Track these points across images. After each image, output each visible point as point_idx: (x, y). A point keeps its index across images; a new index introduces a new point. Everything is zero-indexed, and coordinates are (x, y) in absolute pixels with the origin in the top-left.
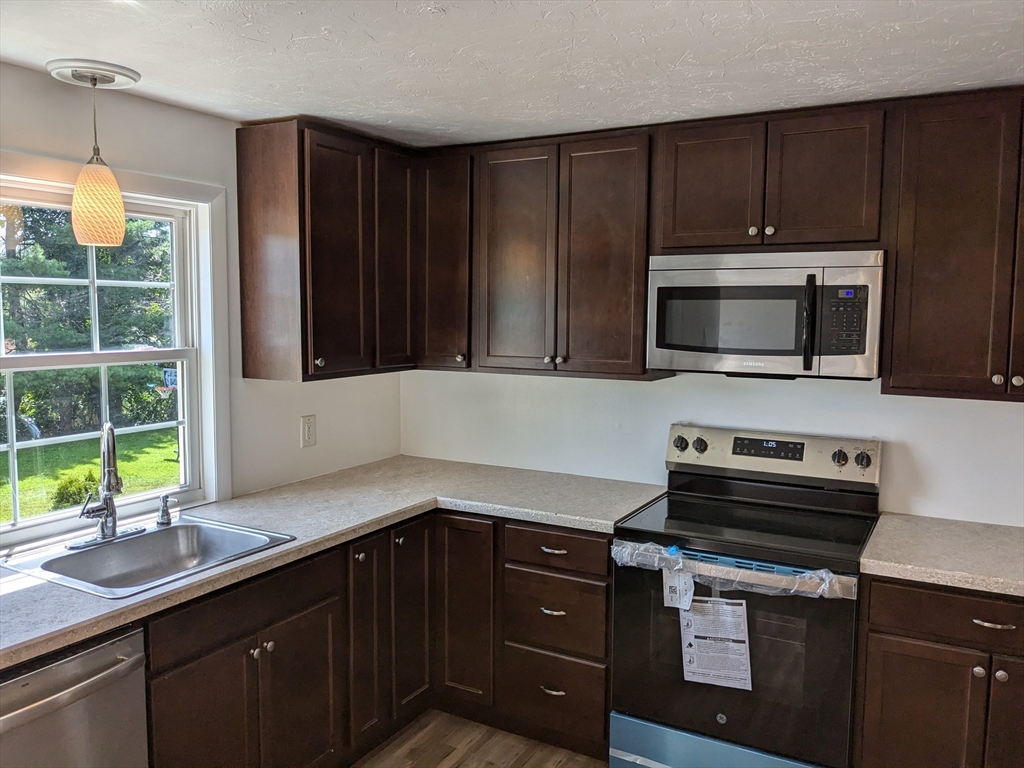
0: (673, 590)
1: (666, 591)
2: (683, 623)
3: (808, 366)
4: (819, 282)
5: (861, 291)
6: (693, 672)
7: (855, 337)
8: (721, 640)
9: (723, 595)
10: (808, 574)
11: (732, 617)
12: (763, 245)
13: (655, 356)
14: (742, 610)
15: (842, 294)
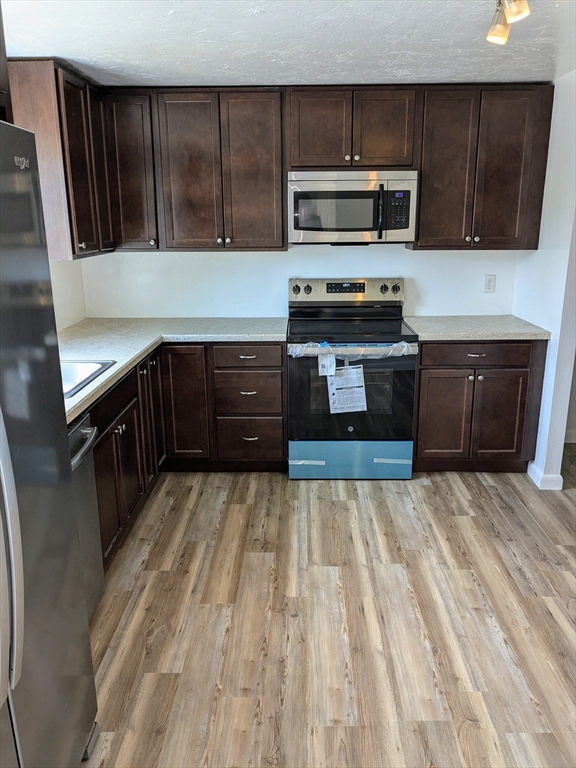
0: (323, 366)
1: (320, 368)
2: (329, 383)
3: (380, 237)
4: (385, 189)
5: (407, 193)
6: (335, 408)
7: (404, 220)
8: (351, 388)
9: (351, 364)
10: (395, 345)
11: (356, 375)
12: (352, 166)
13: (294, 235)
14: (361, 370)
15: (397, 195)
